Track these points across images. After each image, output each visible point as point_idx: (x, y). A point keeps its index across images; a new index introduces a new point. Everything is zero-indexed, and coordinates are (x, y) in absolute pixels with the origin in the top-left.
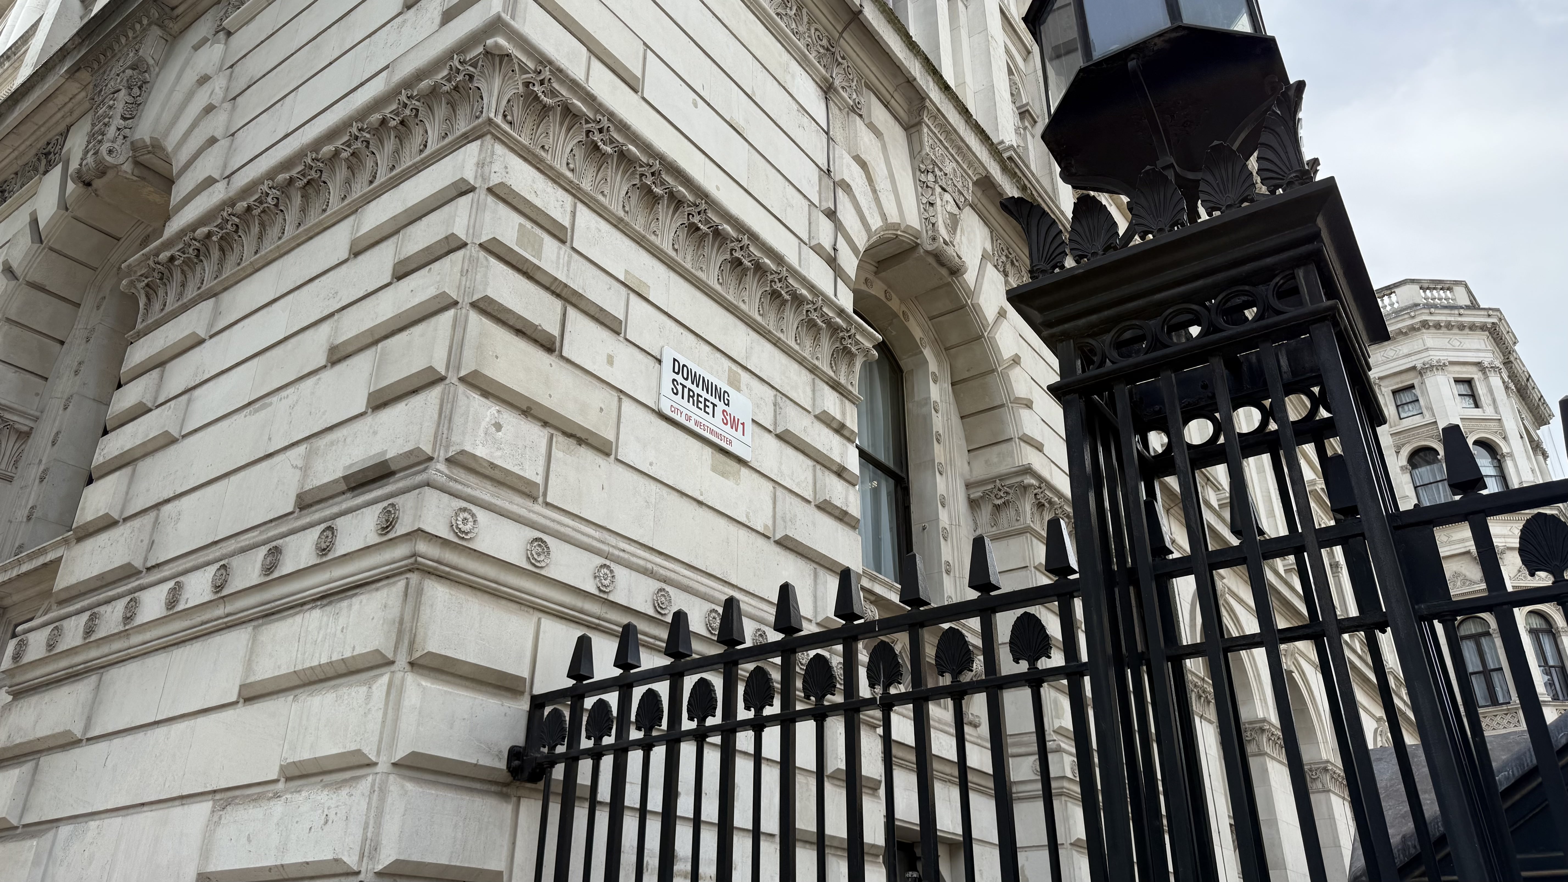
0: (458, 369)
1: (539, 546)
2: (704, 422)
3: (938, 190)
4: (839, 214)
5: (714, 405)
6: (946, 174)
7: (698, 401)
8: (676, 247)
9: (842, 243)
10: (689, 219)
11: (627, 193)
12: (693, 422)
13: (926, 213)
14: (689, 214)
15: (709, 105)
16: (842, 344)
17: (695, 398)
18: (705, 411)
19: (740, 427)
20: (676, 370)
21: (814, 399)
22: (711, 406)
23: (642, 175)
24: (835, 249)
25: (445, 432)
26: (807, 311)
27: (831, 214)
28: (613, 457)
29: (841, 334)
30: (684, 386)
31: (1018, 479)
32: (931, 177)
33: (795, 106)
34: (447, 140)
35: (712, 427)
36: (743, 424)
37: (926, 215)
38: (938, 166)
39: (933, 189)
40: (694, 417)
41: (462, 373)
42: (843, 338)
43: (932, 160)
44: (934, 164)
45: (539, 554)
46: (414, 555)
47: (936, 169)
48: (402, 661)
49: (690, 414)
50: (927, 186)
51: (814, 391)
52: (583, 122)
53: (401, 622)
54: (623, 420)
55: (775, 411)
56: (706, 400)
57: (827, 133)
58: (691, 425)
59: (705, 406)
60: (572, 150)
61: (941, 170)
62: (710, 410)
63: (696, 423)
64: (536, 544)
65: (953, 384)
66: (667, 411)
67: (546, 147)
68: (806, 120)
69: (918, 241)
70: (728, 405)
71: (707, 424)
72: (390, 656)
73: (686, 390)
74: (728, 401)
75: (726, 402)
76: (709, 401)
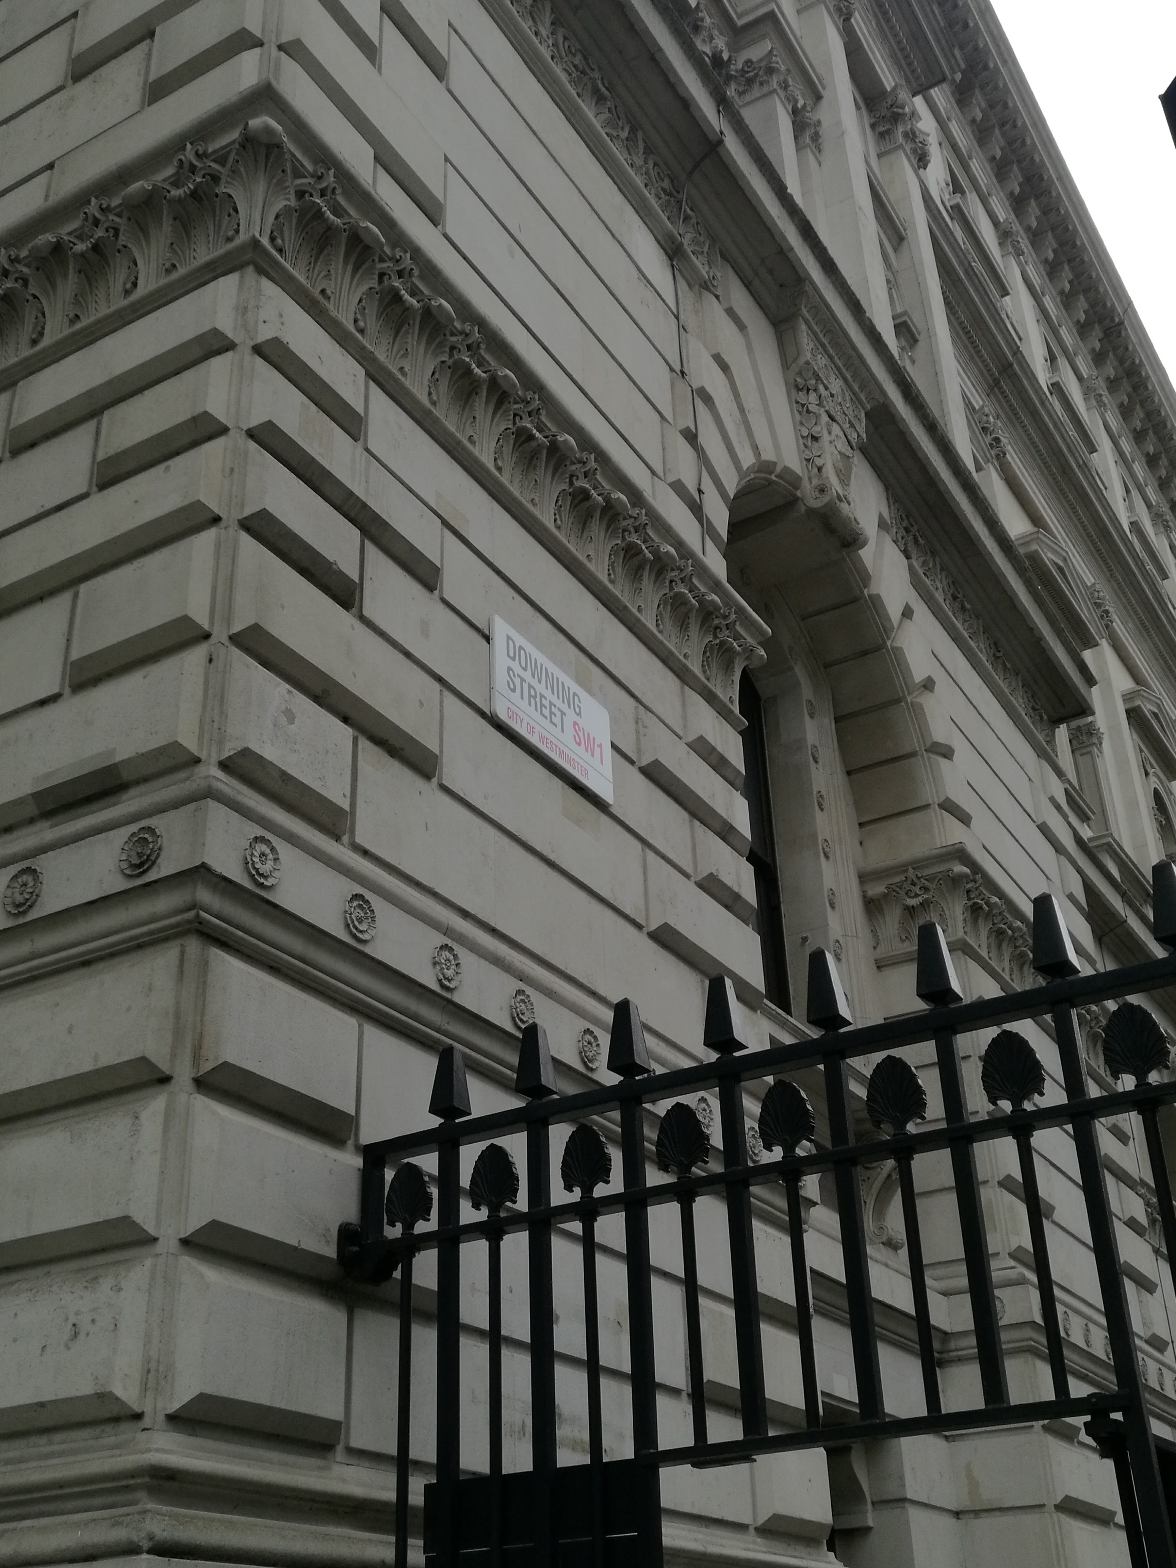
0: (228, 621)
1: (360, 906)
2: (551, 738)
3: (825, 418)
4: (701, 439)
5: (563, 714)
6: (832, 395)
7: (542, 705)
8: (500, 463)
9: (708, 485)
10: (514, 423)
11: (433, 374)
12: (536, 736)
13: (807, 452)
14: (515, 415)
15: (527, 254)
16: (715, 637)
17: (538, 700)
18: (551, 722)
19: (597, 749)
20: (512, 655)
21: (685, 718)
22: (558, 714)
23: (452, 348)
24: (700, 491)
25: (216, 719)
26: (671, 581)
27: (691, 437)
28: (435, 780)
29: (716, 622)
30: (523, 680)
31: (943, 867)
32: (813, 397)
33: (635, 272)
34: (175, 276)
35: (562, 748)
36: (600, 746)
37: (808, 454)
38: (823, 383)
39: (817, 416)
40: (538, 729)
41: (236, 628)
42: (716, 628)
43: (815, 372)
44: (818, 378)
45: (360, 921)
46: (193, 906)
47: (821, 387)
48: (184, 1075)
49: (532, 723)
50: (808, 411)
51: (684, 705)
52: (377, 259)
53: (177, 1016)
54: (446, 723)
55: (637, 732)
56: (551, 704)
57: (677, 318)
58: (534, 741)
59: (551, 713)
60: (360, 301)
61: (826, 388)
62: (557, 720)
63: (541, 738)
64: (355, 904)
65: (837, 720)
66: (503, 715)
67: (328, 292)
68: (650, 294)
69: (798, 493)
70: (579, 714)
71: (555, 741)
72: (165, 1067)
73: (526, 686)
74: (580, 708)
75: (578, 711)
76: (555, 706)
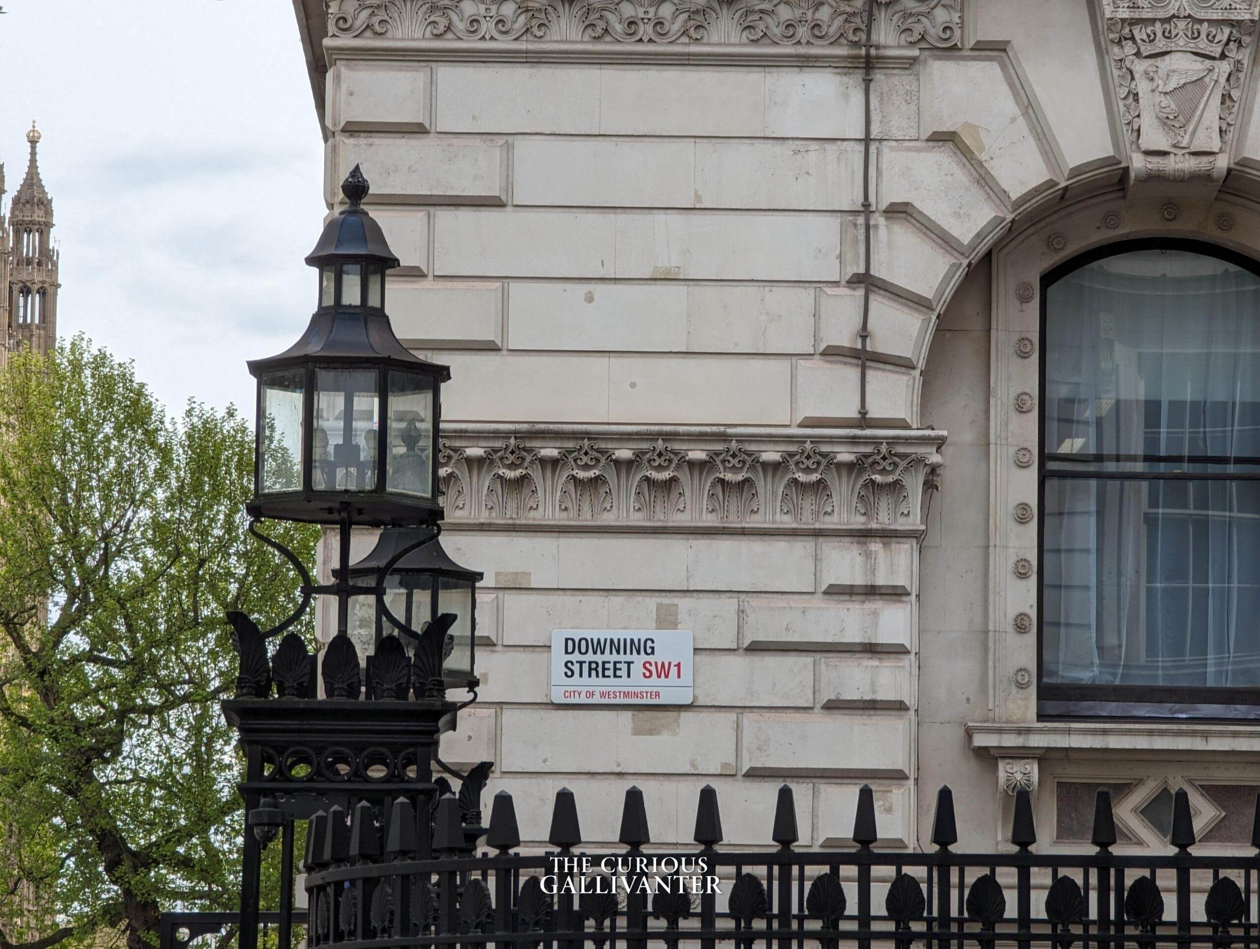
2: (615, 688)
5: (629, 664)
6: (1167, 20)
7: (604, 669)
11: (488, 491)
12: (597, 696)
15: (612, 281)
17: (600, 669)
18: (615, 676)
19: (674, 670)
20: (570, 650)
21: (816, 573)
22: (624, 667)
24: (863, 336)
27: (859, 277)
28: (494, 773)
29: (869, 461)
30: (581, 663)
32: (1129, 47)
35: (626, 689)
36: (678, 665)
38: (1141, 22)
39: (1132, 71)
40: (600, 689)
43: (1124, 20)
44: (1132, 23)
47: (1138, 30)
49: (591, 689)
50: (1126, 67)
54: (503, 732)
55: (740, 620)
56: (615, 663)
57: (865, 139)
58: (596, 700)
59: (615, 669)
61: (1153, 22)
62: (623, 672)
63: (603, 695)
66: (559, 700)
70: (653, 653)
71: (619, 688)
73: (586, 667)
74: (653, 648)
75: (649, 651)
76: (620, 662)
